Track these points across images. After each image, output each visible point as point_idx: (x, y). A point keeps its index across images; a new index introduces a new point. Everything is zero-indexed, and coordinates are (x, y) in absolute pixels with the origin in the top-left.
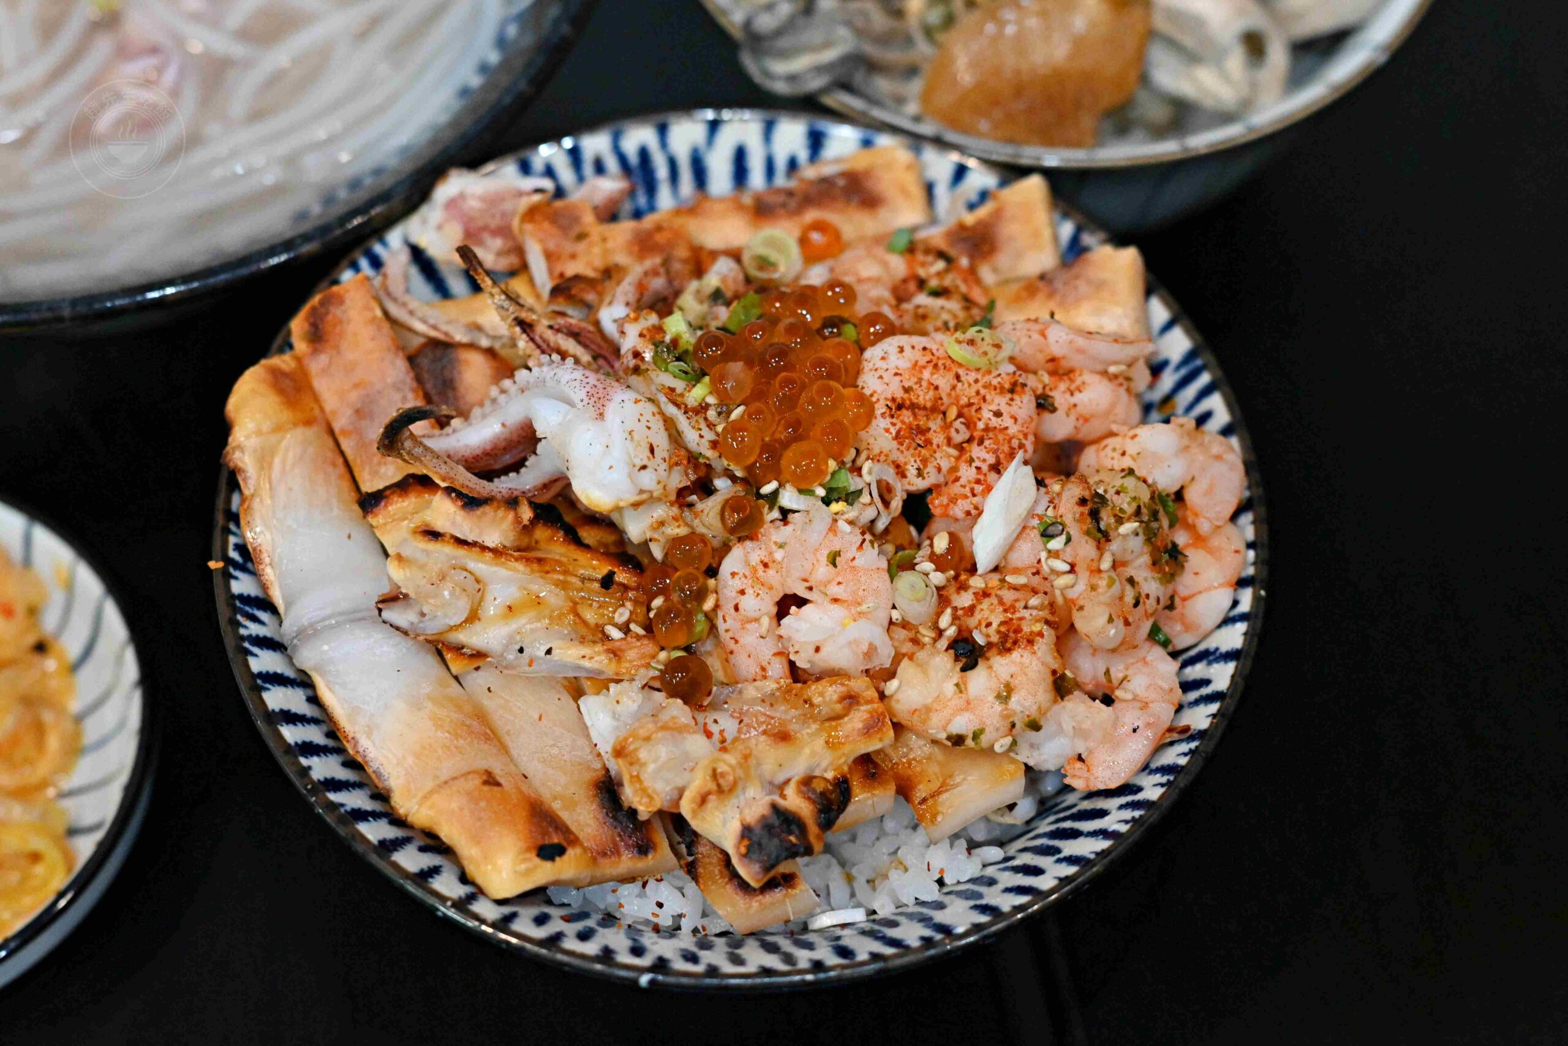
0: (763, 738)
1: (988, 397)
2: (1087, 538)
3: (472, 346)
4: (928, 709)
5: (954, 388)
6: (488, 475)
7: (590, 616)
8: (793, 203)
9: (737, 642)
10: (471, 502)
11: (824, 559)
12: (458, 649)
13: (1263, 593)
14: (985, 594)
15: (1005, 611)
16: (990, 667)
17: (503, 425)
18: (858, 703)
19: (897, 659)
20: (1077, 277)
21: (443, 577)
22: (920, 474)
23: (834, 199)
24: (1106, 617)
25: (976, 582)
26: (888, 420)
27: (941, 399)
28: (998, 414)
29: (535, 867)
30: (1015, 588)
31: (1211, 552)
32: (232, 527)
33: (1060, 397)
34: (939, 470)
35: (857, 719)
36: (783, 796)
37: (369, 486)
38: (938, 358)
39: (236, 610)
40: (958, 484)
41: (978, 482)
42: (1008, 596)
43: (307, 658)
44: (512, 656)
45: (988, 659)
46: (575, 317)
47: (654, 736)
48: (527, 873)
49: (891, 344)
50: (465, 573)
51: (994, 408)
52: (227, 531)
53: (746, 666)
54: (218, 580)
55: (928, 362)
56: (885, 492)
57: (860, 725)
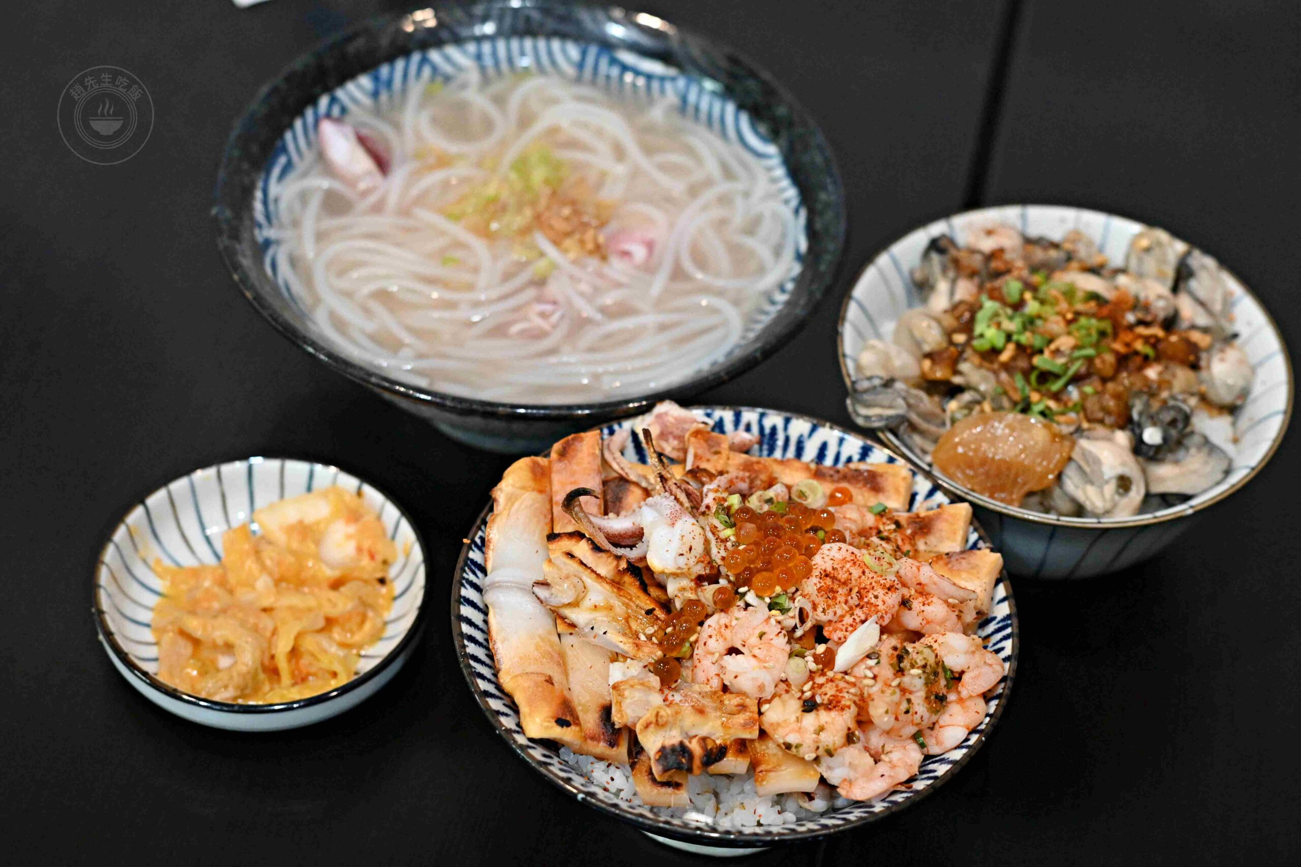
0: (690, 708)
1: (875, 588)
2: (891, 667)
3: (637, 484)
4: (778, 725)
5: (860, 577)
6: (616, 545)
7: (634, 626)
8: (836, 477)
9: (700, 662)
10: (597, 548)
11: (757, 632)
12: (563, 618)
13: (983, 739)
14: (832, 680)
15: (837, 690)
16: (817, 715)
17: (634, 524)
18: (745, 711)
19: (774, 696)
20: (964, 558)
21: (567, 577)
22: (824, 611)
23: (858, 481)
24: (885, 710)
25: (830, 674)
26: (818, 579)
27: (851, 580)
28: (876, 597)
29: (552, 727)
30: (848, 682)
31: (963, 708)
32: (483, 527)
33: (916, 604)
34: (835, 613)
35: (741, 718)
36: (690, 742)
37: (557, 530)
38: (858, 560)
39: (466, 564)
40: (841, 623)
41: (851, 625)
42: (842, 684)
43: (491, 597)
44: (587, 630)
45: (818, 710)
46: (693, 486)
47: (636, 686)
48: (547, 728)
49: (836, 546)
50: (579, 580)
51: (876, 593)
52: (479, 528)
53: (701, 676)
54: (465, 549)
55: (852, 560)
56: (802, 616)
57: (742, 721)
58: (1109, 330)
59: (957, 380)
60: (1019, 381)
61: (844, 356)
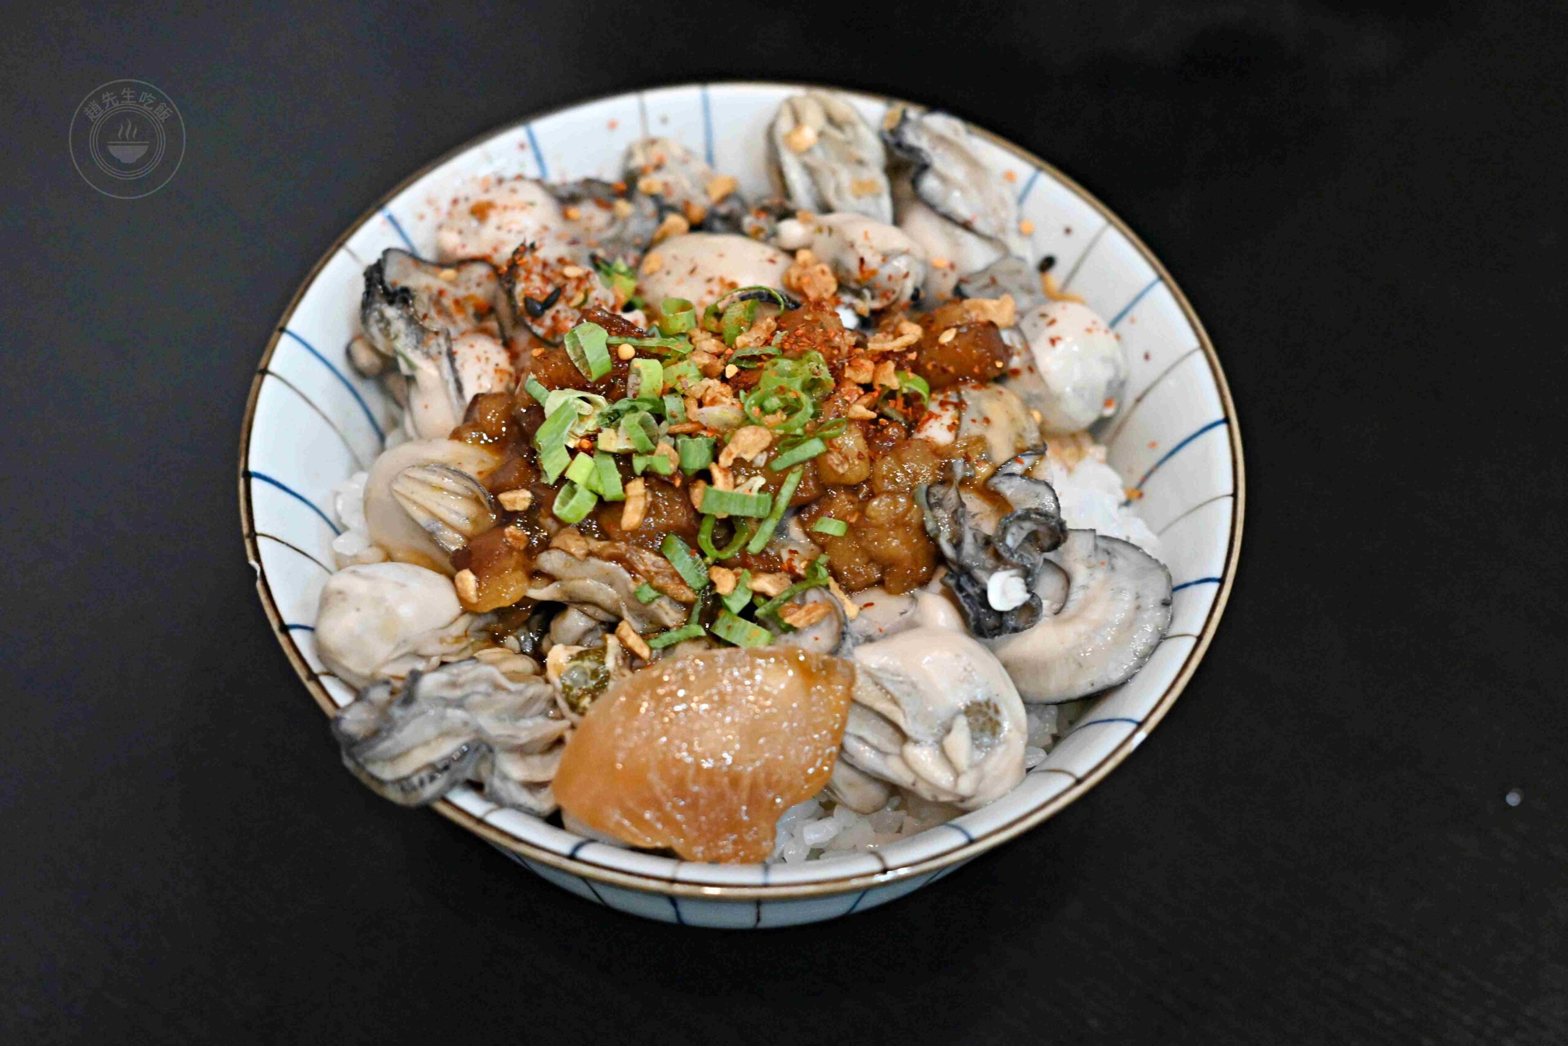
58: (825, 374)
59: (542, 593)
60: (682, 559)
61: (285, 629)
